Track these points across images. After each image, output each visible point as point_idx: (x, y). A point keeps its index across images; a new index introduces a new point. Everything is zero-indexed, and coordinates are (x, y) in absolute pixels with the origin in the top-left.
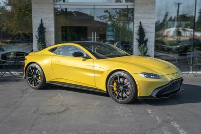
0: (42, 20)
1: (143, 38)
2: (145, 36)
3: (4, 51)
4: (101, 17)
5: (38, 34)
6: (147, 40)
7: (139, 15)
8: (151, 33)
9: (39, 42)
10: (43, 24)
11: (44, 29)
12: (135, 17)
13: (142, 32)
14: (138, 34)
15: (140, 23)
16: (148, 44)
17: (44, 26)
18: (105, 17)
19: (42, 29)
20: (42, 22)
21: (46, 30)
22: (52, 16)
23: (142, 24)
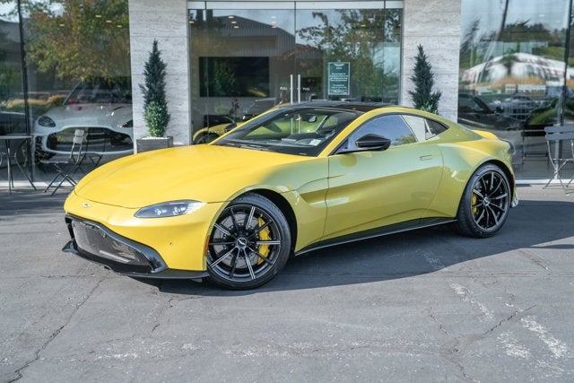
0: (155, 44)
1: (428, 90)
2: (431, 84)
3: (53, 125)
4: (305, 30)
5: (147, 80)
6: (437, 97)
7: (417, 28)
8: (449, 75)
9: (148, 102)
10: (159, 53)
11: (162, 66)
12: (405, 34)
13: (423, 73)
14: (414, 80)
15: (421, 49)
16: (441, 104)
17: (163, 58)
18: (314, 31)
19: (156, 68)
20: (155, 49)
21: (168, 69)
22: (183, 30)
23: (426, 53)
